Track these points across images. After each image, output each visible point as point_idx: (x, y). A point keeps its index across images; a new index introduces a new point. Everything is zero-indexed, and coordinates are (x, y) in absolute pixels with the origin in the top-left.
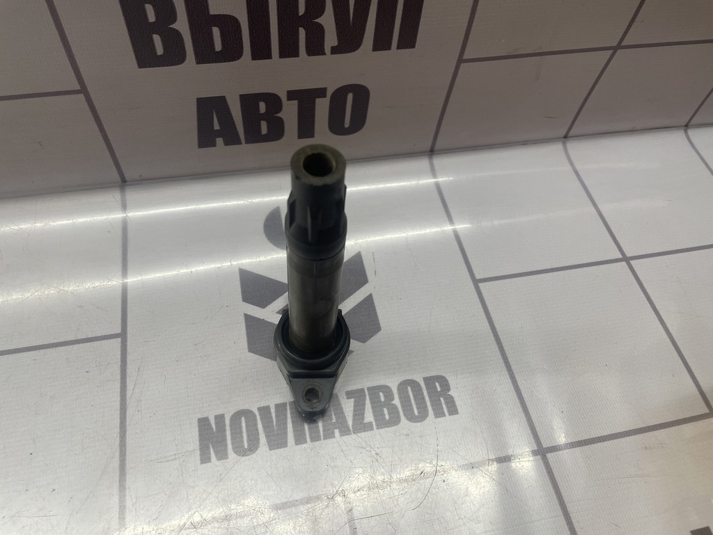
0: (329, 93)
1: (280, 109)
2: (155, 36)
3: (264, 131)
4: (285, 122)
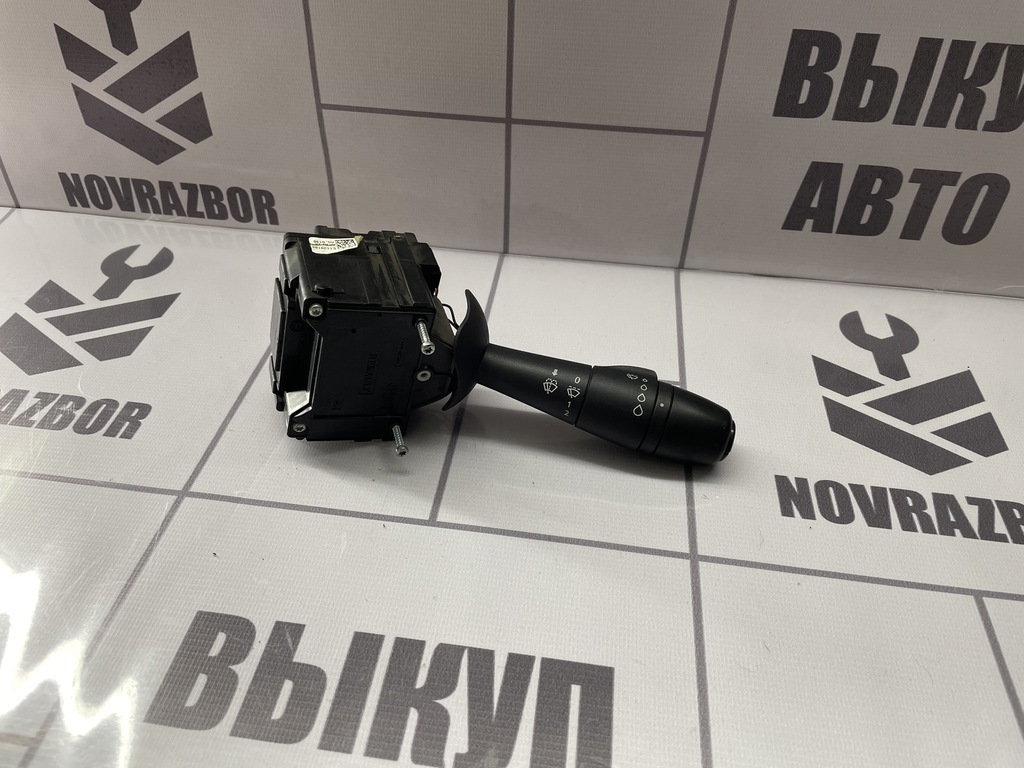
0: (961, 181)
1: (894, 192)
2: (806, 81)
3: (865, 219)
4: (894, 211)
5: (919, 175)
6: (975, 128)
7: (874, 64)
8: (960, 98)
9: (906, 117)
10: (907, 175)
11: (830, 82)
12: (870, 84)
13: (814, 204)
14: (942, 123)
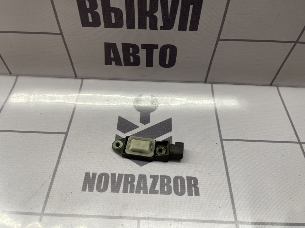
1: (138, 52)
2: (89, 14)
3: (132, 61)
4: (140, 58)
5: (143, 46)
6: (157, 29)
7: (111, 6)
8: (148, 19)
9: (131, 26)
10: (140, 47)
11: (98, 14)
12: (113, 14)
13: (112, 56)
14: (145, 28)
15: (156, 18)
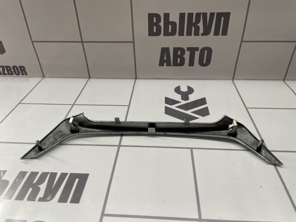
0: (200, 50)
1: (184, 54)
2: (154, 26)
3: (179, 62)
4: (185, 59)
5: (189, 49)
6: (199, 35)
7: (170, 21)
8: (193, 28)
9: (181, 34)
10: (186, 49)
11: (160, 26)
12: (170, 26)
13: (165, 59)
14: (191, 35)
15: (198, 27)
